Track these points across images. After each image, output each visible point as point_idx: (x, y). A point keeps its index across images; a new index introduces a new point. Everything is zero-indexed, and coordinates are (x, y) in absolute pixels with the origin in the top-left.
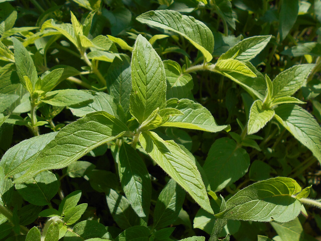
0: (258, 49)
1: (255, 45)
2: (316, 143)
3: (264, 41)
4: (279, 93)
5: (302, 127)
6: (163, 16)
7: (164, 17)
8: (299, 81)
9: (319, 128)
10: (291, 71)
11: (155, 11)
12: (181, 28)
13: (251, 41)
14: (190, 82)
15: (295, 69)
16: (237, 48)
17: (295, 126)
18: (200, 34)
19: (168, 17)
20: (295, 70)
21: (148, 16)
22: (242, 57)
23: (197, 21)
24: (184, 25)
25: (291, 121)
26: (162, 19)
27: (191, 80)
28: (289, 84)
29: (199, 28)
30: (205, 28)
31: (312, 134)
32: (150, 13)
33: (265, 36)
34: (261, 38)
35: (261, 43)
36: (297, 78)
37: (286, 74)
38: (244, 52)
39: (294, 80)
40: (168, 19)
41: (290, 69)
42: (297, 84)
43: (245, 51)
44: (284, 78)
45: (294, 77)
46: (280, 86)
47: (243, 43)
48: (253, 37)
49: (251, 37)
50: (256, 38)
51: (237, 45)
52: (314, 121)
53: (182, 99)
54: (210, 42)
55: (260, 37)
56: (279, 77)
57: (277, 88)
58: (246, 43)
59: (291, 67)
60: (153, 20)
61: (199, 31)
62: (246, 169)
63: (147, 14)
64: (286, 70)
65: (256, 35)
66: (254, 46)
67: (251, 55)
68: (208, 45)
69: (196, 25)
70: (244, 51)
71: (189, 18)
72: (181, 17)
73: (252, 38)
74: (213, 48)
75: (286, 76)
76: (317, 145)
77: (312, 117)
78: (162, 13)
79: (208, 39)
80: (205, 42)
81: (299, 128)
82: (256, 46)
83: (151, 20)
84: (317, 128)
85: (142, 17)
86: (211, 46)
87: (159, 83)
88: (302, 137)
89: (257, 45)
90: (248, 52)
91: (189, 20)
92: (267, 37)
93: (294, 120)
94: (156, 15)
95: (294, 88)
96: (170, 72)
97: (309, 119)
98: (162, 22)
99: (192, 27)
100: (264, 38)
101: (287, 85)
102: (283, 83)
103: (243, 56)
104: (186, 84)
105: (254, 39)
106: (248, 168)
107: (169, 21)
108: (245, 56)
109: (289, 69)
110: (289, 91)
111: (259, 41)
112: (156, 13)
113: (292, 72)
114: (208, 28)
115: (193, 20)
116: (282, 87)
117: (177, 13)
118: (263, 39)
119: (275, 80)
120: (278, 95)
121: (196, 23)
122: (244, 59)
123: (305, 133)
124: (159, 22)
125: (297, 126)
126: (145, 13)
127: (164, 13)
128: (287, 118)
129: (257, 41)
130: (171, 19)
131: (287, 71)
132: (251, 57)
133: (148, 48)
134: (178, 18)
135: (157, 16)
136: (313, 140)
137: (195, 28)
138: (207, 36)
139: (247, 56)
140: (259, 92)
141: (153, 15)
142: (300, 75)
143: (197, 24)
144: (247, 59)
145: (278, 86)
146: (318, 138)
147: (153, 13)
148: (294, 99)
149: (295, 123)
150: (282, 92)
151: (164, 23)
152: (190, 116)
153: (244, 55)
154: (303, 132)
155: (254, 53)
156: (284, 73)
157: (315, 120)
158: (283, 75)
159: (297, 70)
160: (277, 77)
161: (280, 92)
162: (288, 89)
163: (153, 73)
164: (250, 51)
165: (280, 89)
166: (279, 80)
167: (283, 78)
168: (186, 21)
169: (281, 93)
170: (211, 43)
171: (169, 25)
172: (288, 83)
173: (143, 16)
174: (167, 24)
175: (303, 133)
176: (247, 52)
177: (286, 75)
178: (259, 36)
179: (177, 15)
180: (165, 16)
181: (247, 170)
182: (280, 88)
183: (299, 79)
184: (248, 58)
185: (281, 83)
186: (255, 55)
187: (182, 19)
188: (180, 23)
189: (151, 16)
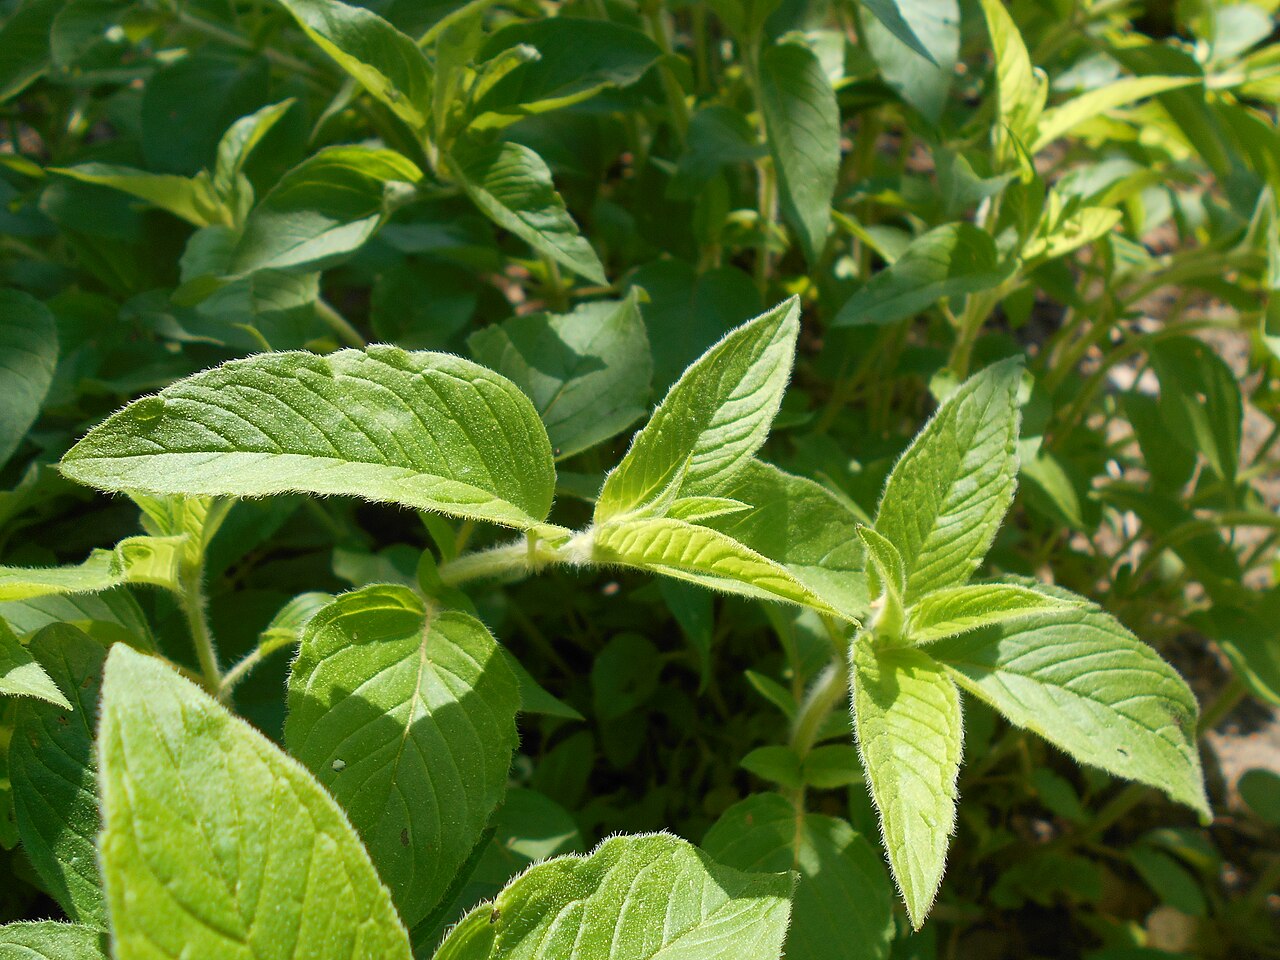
0: (763, 393)
1: (744, 372)
2: (1154, 730)
3: (776, 336)
4: (922, 557)
5: (1072, 678)
6: (224, 406)
7: (229, 408)
8: (988, 469)
9: (1139, 651)
10: (937, 432)
11: (160, 397)
12: (347, 434)
13: (719, 364)
14: (490, 666)
15: (949, 416)
16: (668, 422)
17: (1042, 680)
18: (461, 420)
19: (250, 398)
20: (952, 421)
21: (130, 436)
22: (707, 456)
23: (418, 357)
24: (358, 410)
25: (1018, 663)
26: (218, 425)
27: (495, 652)
28: (949, 500)
29: (442, 392)
30: (476, 381)
31: (1125, 691)
32: (136, 411)
33: (773, 312)
34: (757, 331)
35: (765, 354)
36: (973, 457)
37: (923, 453)
38: (707, 428)
39: (967, 473)
40: (257, 413)
41: (932, 427)
42: (985, 491)
43: (711, 424)
44: (921, 479)
45: (957, 455)
46: (919, 524)
47: (689, 392)
48: (722, 342)
49: (713, 344)
50: (737, 337)
51: (665, 411)
52: (1109, 625)
53: (507, 888)
54: (527, 439)
55: (755, 328)
56: (897, 479)
57: (909, 537)
58: (702, 385)
59: (932, 415)
60: (168, 450)
61: (453, 410)
62: (884, 926)
63: (115, 422)
64: (917, 439)
65: (733, 327)
66: (743, 382)
67: (742, 431)
68: (519, 462)
69: (420, 382)
70: (704, 423)
71: (373, 356)
72: (326, 373)
73: (720, 349)
74: (548, 460)
75: (923, 464)
76: (1162, 736)
77: (1093, 612)
78: (206, 392)
79: (509, 429)
80: (502, 452)
81: (1060, 683)
82: (747, 377)
83: (155, 452)
84: (1131, 652)
85: (96, 452)
86: (537, 457)
87: (352, 945)
88: (1097, 734)
89: (752, 369)
90: (724, 423)
91: (374, 370)
92: (779, 313)
93: (1025, 653)
94: (176, 414)
95: (977, 511)
96: (367, 648)
97: (1083, 623)
98: (225, 442)
99: (406, 400)
100: (772, 320)
101: (942, 508)
102: (926, 503)
103: (710, 449)
104: (473, 680)
105: (730, 346)
106: (892, 917)
107: (268, 418)
108: (720, 446)
109: (927, 427)
110: (965, 532)
111: (752, 348)
112: (169, 403)
113: (944, 434)
114: (487, 372)
115: (396, 363)
116: (925, 527)
117: (297, 359)
118: (768, 331)
119: (886, 504)
120: (924, 566)
121: (417, 372)
122: (718, 462)
123: (1097, 699)
124: (211, 448)
125: (1050, 681)
126: (106, 422)
127: (218, 388)
128: (997, 654)
129: (746, 351)
130: (274, 403)
131: (923, 440)
132: (746, 441)
133: (200, 732)
134: (310, 386)
135: (183, 416)
136: (1138, 721)
137: (421, 402)
138: (497, 416)
139: (728, 442)
140: (826, 566)
141: (157, 421)
142: (980, 436)
143: (424, 376)
144: (731, 462)
145: (909, 525)
146: (1155, 697)
147: (157, 408)
148: (1017, 593)
149: (1036, 670)
150: (934, 549)
151: (242, 441)
152: (585, 947)
153: (710, 443)
154: (1084, 698)
155: (753, 418)
156: (913, 454)
157: (1111, 621)
158: (912, 467)
159: (958, 420)
160: (891, 486)
161: (927, 551)
162: (958, 527)
163: (290, 900)
164: (732, 414)
165: (924, 537)
166: (905, 497)
167: (917, 482)
168: (358, 380)
169: (934, 555)
170: (533, 443)
171: (275, 445)
172: (945, 493)
173: (98, 441)
174: (262, 439)
175: (1088, 701)
176: (719, 425)
177: (924, 460)
178: (748, 324)
179: (301, 372)
180: (234, 403)
181: (892, 924)
182: (921, 530)
183: (986, 462)
184: (739, 455)
185: (918, 507)
186: (765, 428)
187: (338, 377)
188: (333, 407)
189: (147, 429)
